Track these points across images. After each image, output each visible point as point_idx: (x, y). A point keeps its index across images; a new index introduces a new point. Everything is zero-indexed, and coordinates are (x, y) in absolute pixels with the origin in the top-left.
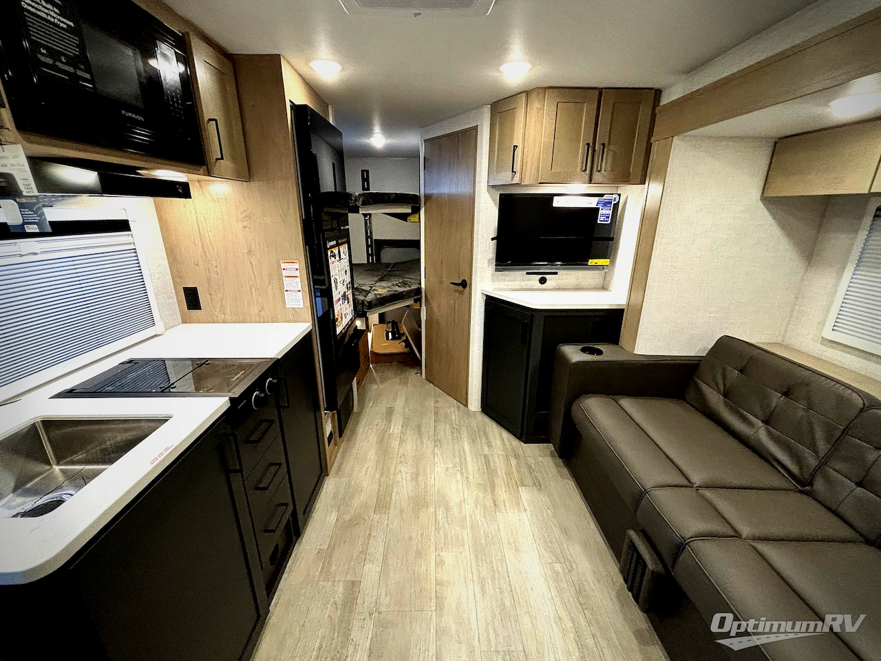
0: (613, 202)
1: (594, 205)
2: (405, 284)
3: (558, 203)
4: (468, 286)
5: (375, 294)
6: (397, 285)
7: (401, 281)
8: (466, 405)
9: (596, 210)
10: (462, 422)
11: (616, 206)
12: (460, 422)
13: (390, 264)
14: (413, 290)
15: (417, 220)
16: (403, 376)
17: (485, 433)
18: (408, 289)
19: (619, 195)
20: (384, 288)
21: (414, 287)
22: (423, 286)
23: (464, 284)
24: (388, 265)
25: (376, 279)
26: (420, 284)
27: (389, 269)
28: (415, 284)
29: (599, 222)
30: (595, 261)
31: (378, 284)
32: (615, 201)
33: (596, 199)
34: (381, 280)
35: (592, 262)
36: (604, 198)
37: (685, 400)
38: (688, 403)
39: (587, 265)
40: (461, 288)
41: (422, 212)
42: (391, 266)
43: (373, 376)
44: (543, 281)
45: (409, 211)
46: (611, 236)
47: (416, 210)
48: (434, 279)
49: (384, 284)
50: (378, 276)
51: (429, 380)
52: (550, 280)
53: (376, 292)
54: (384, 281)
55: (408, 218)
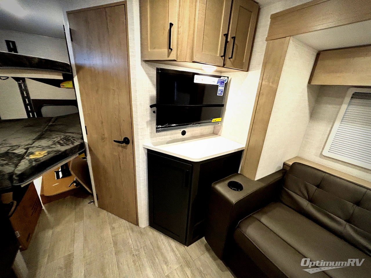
0: (225, 82)
1: (216, 84)
2: (67, 140)
3: (197, 80)
4: (131, 142)
5: (30, 161)
6: (59, 143)
7: (62, 137)
8: (137, 224)
9: (217, 86)
10: (139, 244)
11: (226, 84)
12: (138, 246)
13: (52, 118)
14: (77, 146)
15: (71, 86)
16: (78, 210)
17: (159, 248)
18: (71, 146)
19: (228, 77)
20: (43, 149)
21: (77, 143)
22: (86, 140)
23: (127, 141)
24: (50, 119)
25: (35, 136)
26: (82, 138)
27: (50, 124)
28: (78, 139)
29: (218, 95)
30: (215, 119)
31: (37, 144)
32: (226, 81)
33: (217, 79)
34: (40, 138)
35: (214, 120)
36: (221, 79)
37: (282, 202)
38: (285, 204)
39: (211, 122)
40: (124, 144)
41: (76, 79)
42: (53, 120)
43: (47, 217)
44: (184, 133)
45: (61, 78)
46: (223, 104)
47: (69, 78)
48: (96, 136)
49: (44, 143)
50: (36, 132)
51: (102, 206)
52: (188, 132)
53: (32, 157)
54: (44, 138)
55: (61, 85)
